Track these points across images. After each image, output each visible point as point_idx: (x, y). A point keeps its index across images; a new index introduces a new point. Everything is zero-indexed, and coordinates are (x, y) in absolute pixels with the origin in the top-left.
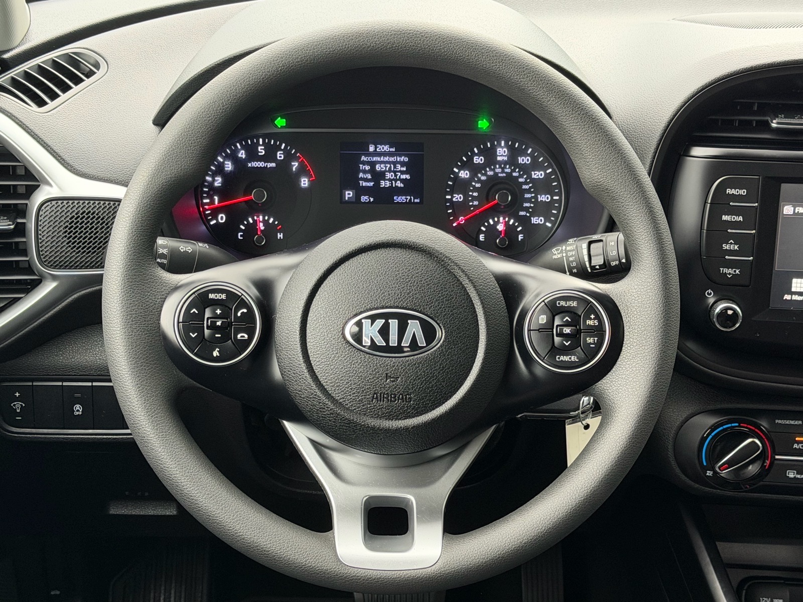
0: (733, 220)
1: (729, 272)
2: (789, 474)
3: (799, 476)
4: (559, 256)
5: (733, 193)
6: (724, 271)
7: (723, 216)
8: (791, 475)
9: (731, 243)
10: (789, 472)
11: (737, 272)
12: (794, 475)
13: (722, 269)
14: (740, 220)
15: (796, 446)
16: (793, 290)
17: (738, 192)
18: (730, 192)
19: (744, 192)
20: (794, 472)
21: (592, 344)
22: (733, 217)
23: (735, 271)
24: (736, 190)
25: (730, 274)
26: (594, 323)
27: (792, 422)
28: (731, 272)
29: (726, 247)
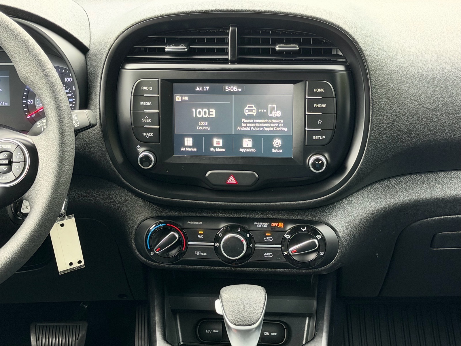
0: (146, 105)
1: (147, 135)
2: (196, 253)
3: (202, 254)
4: (40, 126)
5: (145, 89)
6: (145, 134)
7: (141, 102)
8: (198, 254)
9: (147, 118)
10: (196, 252)
11: (152, 134)
12: (199, 253)
13: (143, 133)
14: (150, 105)
15: (199, 236)
16: (186, 145)
17: (147, 88)
18: (143, 88)
19: (151, 88)
20: (199, 252)
21: (18, 169)
22: (146, 103)
23: (150, 134)
24: (147, 87)
25: (148, 136)
26: (20, 157)
27: (197, 223)
28: (148, 135)
29: (144, 120)
